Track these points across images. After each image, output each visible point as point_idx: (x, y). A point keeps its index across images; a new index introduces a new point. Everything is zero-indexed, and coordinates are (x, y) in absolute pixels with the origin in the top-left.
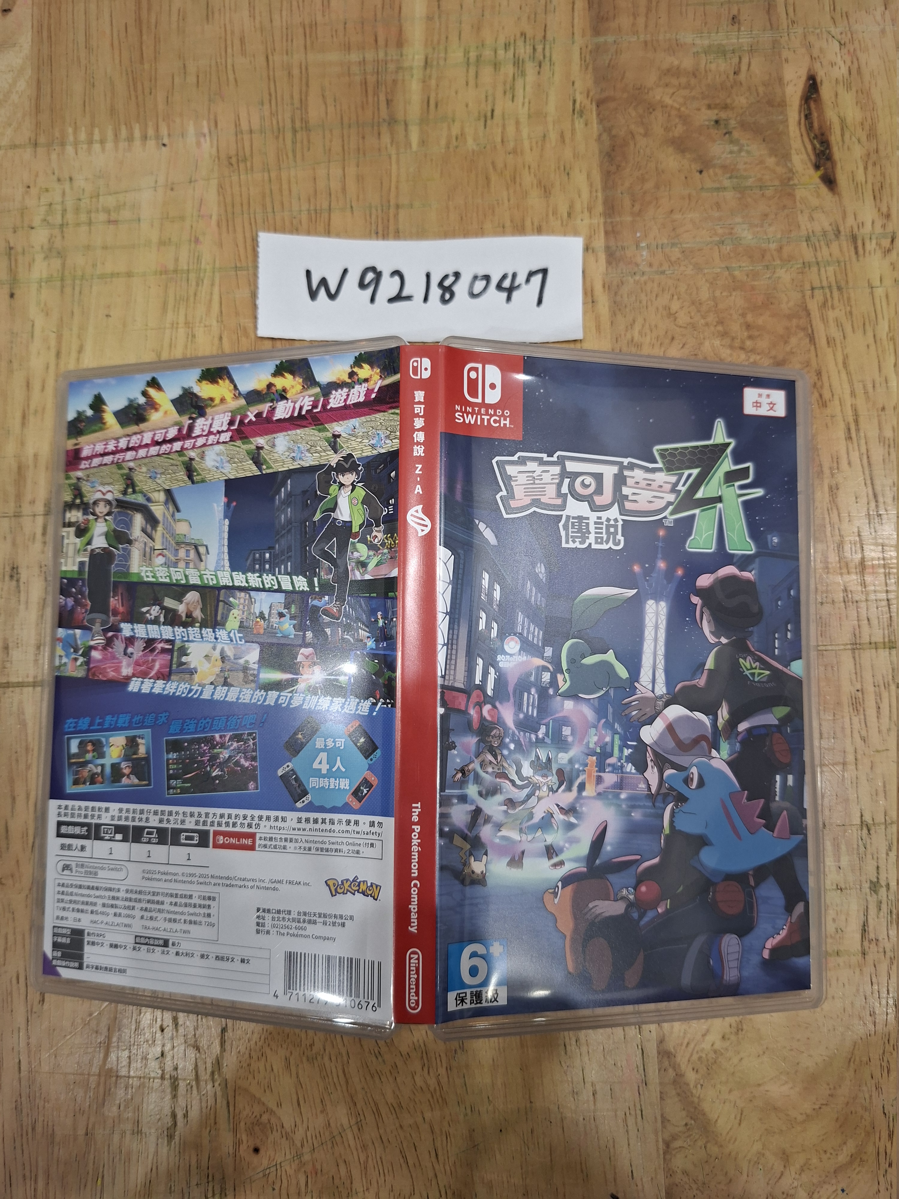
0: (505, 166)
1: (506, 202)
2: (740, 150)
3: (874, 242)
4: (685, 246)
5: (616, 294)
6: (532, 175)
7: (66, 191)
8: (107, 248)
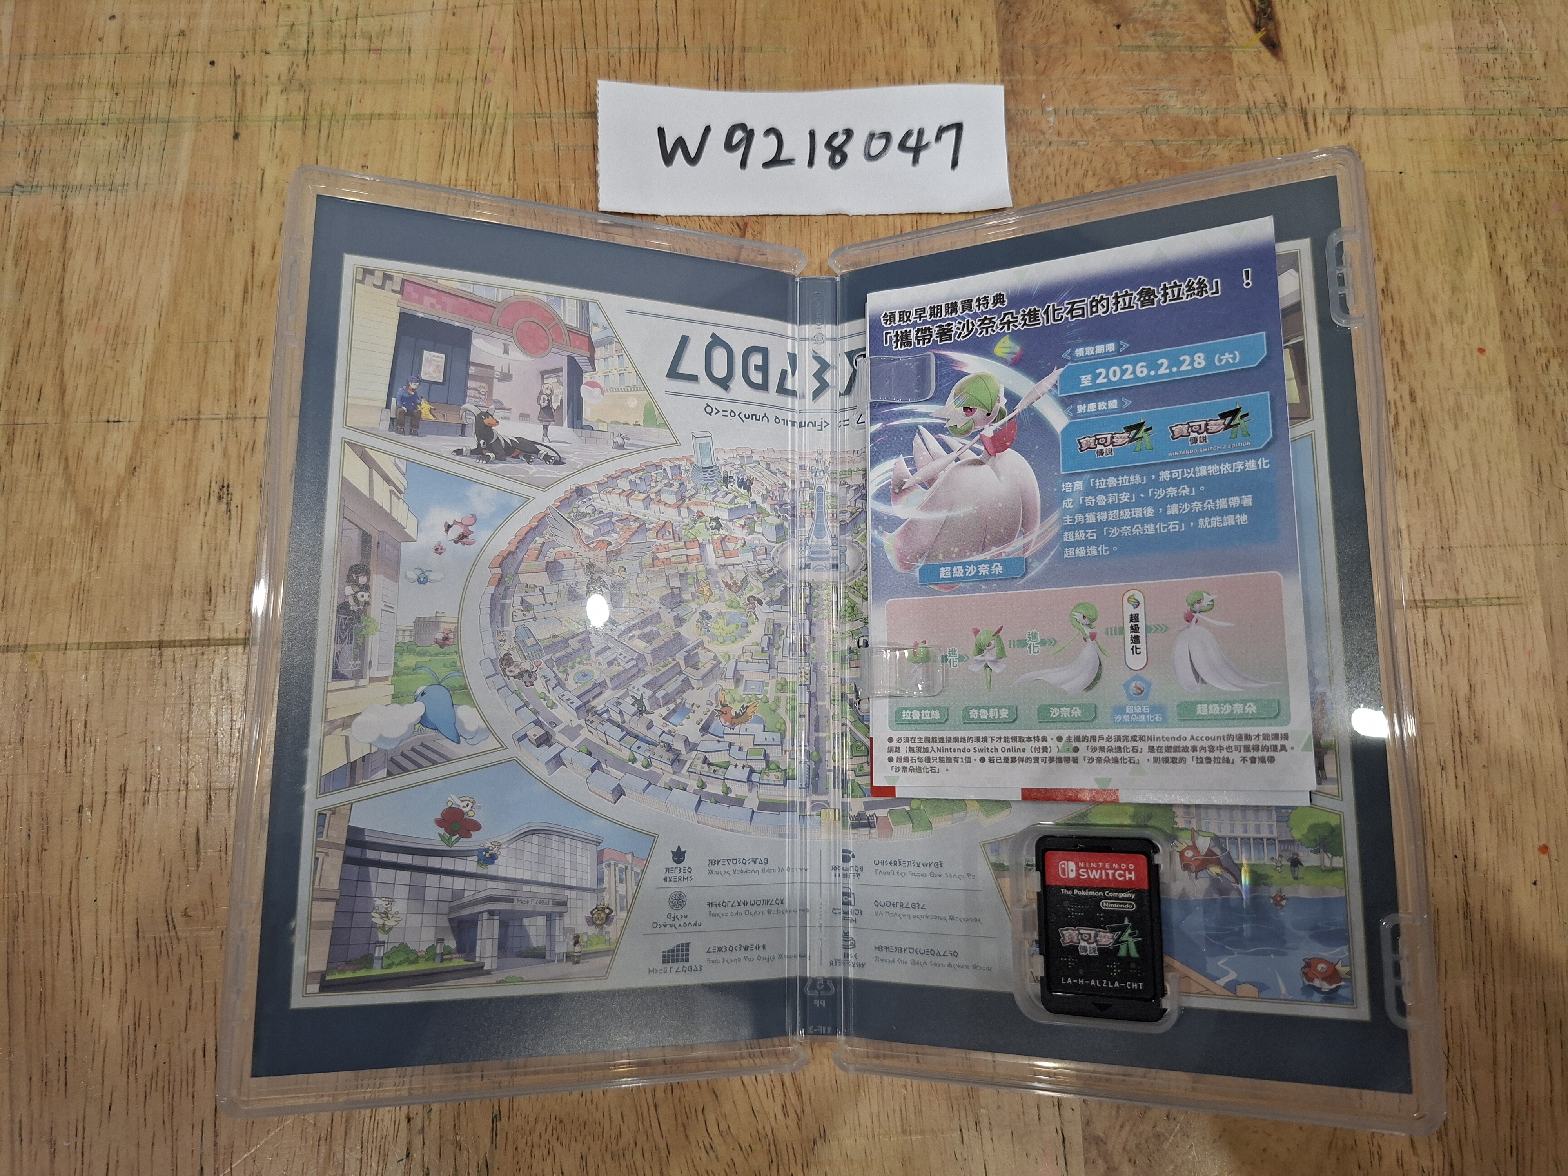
1: (880, 49)
2: (1165, 4)
4: (1100, 112)
5: (1017, 166)
6: (912, 19)
7: (314, 9)
8: (366, 82)
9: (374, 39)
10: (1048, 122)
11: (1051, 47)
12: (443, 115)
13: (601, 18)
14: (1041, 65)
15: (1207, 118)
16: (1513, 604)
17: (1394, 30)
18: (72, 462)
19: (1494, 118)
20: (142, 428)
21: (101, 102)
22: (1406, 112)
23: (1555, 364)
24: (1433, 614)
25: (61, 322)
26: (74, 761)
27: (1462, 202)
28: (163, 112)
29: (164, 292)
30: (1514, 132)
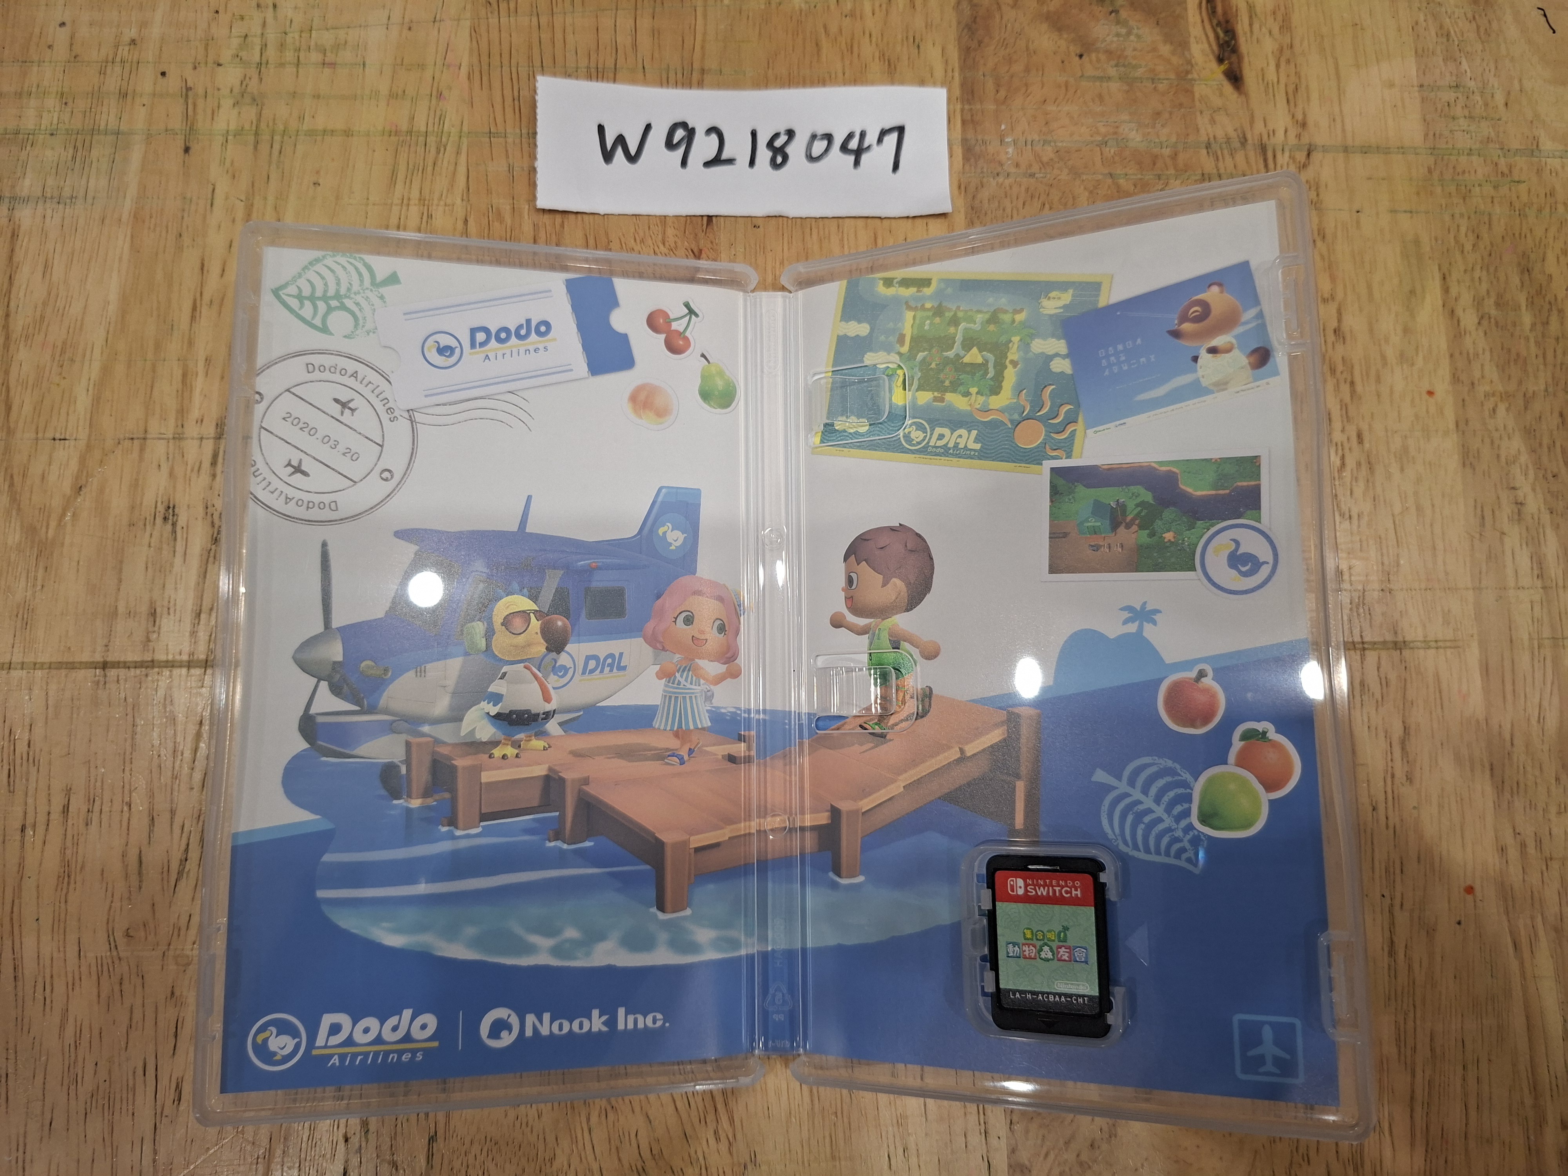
0: (841, 30)
1: (840, 75)
2: (1129, 33)
3: (1287, 154)
4: (1060, 144)
5: (974, 197)
6: (874, 44)
7: (267, 20)
8: (319, 97)
9: (328, 54)
10: (1007, 153)
11: (1012, 77)
12: (397, 133)
13: (559, 36)
14: (1002, 93)
15: (1167, 152)
16: (1451, 647)
17: (1358, 66)
18: (17, 479)
19: (1453, 158)
20: (89, 447)
21: (49, 111)
22: (1365, 150)
23: (1502, 408)
24: (1371, 657)
25: (7, 338)
26: (17, 781)
27: (1417, 242)
28: (113, 124)
29: (112, 308)
30: (1473, 173)
